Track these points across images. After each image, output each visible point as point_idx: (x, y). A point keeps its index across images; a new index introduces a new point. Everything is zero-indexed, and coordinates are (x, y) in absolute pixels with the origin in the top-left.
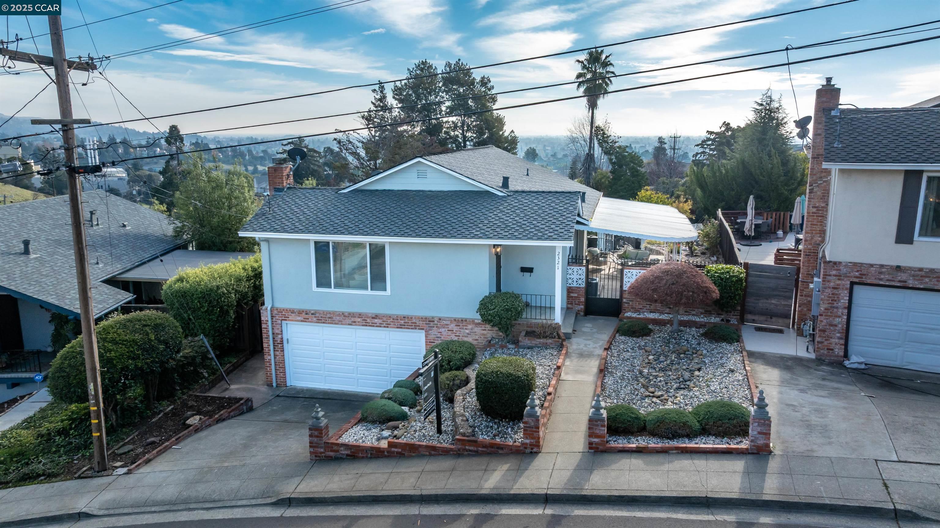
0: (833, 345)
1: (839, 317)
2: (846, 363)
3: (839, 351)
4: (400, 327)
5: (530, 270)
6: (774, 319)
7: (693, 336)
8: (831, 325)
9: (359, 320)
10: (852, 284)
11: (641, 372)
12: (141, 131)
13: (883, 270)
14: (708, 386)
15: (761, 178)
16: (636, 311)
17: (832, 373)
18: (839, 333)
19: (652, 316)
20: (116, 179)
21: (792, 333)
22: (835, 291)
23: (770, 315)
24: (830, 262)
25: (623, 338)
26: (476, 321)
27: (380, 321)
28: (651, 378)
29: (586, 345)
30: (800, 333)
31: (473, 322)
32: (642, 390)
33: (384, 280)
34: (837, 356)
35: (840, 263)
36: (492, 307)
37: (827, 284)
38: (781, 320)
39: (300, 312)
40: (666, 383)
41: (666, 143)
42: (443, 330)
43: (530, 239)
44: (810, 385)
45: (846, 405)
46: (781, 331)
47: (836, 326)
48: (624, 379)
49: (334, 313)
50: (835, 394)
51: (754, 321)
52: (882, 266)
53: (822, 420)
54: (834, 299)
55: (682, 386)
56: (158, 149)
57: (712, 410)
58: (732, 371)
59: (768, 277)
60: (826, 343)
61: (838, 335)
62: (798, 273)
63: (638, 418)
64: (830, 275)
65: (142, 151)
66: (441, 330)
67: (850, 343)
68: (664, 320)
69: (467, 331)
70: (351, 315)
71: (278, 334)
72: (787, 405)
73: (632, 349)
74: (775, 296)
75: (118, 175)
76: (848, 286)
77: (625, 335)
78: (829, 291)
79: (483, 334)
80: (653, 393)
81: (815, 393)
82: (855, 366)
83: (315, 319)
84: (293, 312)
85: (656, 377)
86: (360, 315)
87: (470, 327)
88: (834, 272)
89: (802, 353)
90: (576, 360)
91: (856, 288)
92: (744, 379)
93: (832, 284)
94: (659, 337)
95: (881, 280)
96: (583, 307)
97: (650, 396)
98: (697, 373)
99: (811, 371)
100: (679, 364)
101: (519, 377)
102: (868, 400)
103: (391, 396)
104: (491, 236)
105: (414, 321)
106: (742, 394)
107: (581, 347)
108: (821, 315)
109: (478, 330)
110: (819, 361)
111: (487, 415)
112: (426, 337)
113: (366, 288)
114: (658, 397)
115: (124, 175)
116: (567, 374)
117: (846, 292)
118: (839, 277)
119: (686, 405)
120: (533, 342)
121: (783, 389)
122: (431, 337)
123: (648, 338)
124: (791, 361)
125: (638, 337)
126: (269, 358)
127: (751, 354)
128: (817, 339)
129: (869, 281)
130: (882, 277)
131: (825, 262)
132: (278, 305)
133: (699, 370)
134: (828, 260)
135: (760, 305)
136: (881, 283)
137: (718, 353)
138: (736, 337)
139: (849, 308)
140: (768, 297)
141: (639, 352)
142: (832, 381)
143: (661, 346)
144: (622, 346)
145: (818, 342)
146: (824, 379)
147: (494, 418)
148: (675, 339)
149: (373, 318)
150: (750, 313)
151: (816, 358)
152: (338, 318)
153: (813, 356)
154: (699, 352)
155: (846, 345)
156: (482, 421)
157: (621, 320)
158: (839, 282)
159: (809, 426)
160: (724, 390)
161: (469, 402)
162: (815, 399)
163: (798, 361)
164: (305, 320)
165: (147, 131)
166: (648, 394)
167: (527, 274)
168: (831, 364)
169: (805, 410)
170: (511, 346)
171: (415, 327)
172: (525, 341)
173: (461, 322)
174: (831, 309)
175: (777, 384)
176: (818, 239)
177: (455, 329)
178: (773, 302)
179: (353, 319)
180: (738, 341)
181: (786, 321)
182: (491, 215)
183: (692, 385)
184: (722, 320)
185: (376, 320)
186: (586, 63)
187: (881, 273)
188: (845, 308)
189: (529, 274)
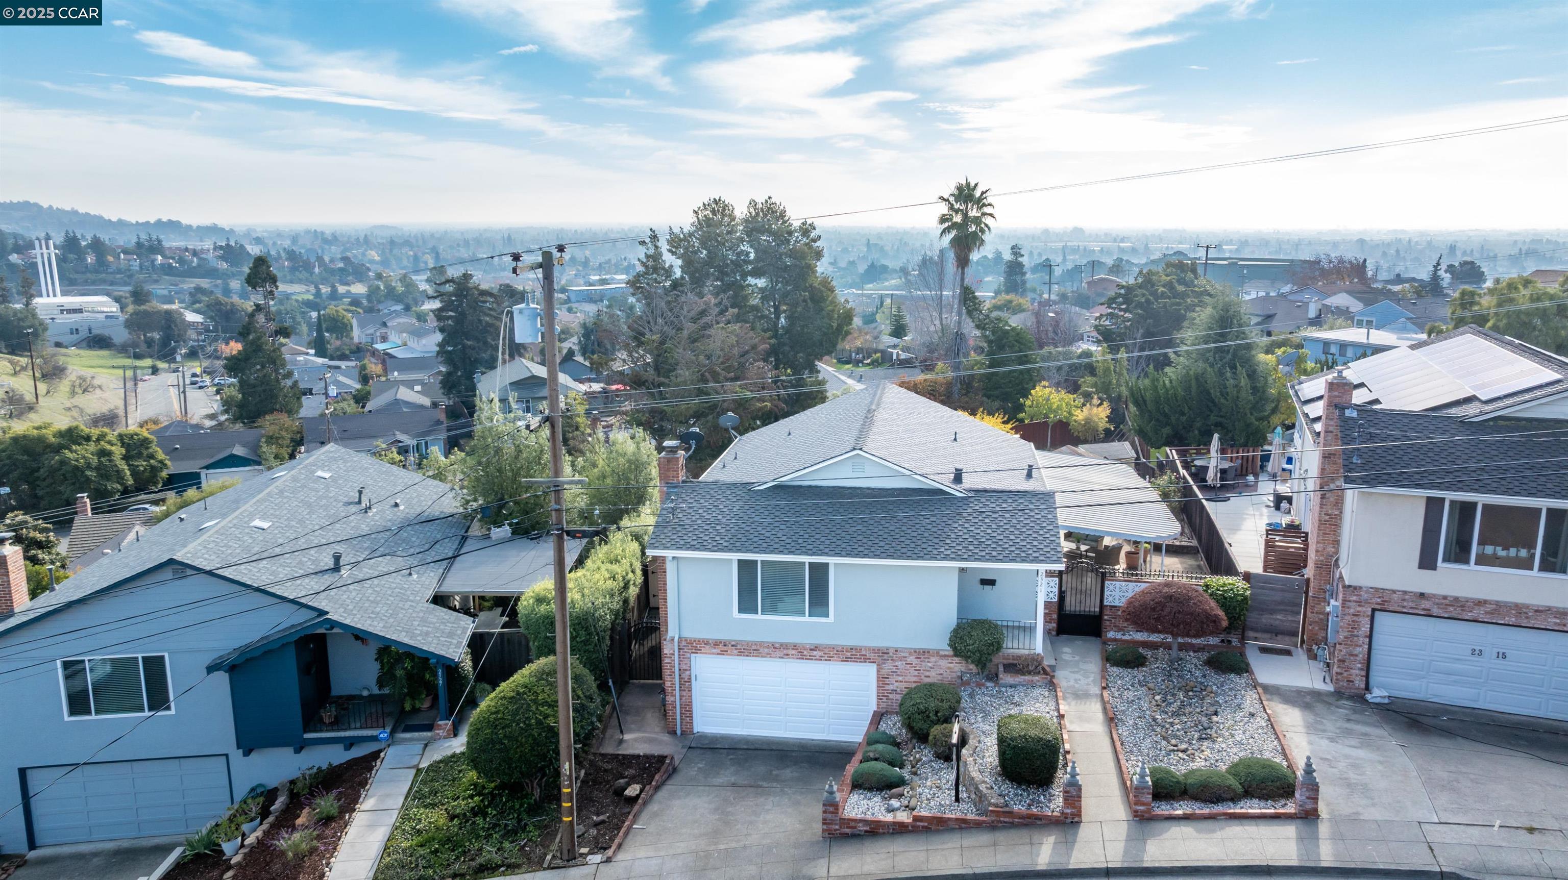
0: (1354, 676)
1: (1360, 646)
2: (1368, 696)
3: (1360, 683)
4: (847, 660)
5: (992, 582)
6: (1279, 637)
7: (1196, 666)
8: (1352, 655)
9: (794, 652)
10: (1374, 610)
11: (1154, 720)
12: (114, 219)
13: (1407, 597)
14: (1233, 736)
15: (1222, 400)
16: (1120, 629)
17: (1355, 712)
18: (1360, 663)
19: (1140, 636)
20: (101, 317)
21: (1301, 655)
22: (1356, 619)
23: (1275, 632)
24: (1350, 586)
25: (1115, 669)
26: (942, 653)
27: (821, 653)
28: (1168, 726)
29: (1076, 680)
30: (1313, 656)
31: (937, 653)
32: (1164, 743)
33: (826, 604)
34: (1358, 689)
35: (1361, 588)
36: (971, 642)
37: (1347, 610)
38: (1287, 638)
39: (716, 644)
40: (1186, 732)
41: (1023, 256)
42: (900, 663)
43: (1013, 560)
44: (1338, 731)
45: (1381, 759)
46: (1288, 653)
47: (1356, 655)
48: (1137, 729)
49: (761, 644)
50: (1366, 742)
51: (1256, 639)
52: (1405, 592)
53: (1359, 777)
54: (1354, 626)
55: (1204, 736)
56: (160, 257)
57: (1254, 771)
58: (1252, 715)
59: (1272, 589)
60: (1345, 674)
61: (1359, 666)
62: (1308, 586)
63: (1178, 782)
64: (1350, 601)
65: (129, 260)
66: (897, 663)
67: (1372, 674)
68: (1156, 643)
69: (930, 665)
70: (784, 646)
71: (686, 670)
72: (1321, 759)
73: (1132, 686)
74: (1280, 611)
75: (105, 309)
76: (1370, 613)
77: (1117, 666)
78: (1348, 618)
79: (949, 668)
80: (1176, 746)
81: (1346, 742)
82: (1378, 700)
83: (736, 652)
84: (707, 643)
85: (1172, 724)
86: (795, 647)
87: (933, 659)
88: (1354, 598)
89: (1320, 686)
90: (1073, 703)
91: (1377, 613)
92: (1267, 726)
93: (1352, 611)
94: (1158, 668)
95: (1404, 607)
96: (1055, 625)
97: (1174, 751)
98: (1215, 718)
99: (1333, 708)
100: (1190, 705)
101: (1049, 741)
102: (1400, 750)
103: (877, 756)
104: (966, 556)
105: (864, 653)
106: (1271, 746)
107: (1072, 683)
108: (1340, 644)
109: (944, 663)
110: (1338, 694)
111: (1012, 780)
112: (878, 671)
113: (803, 614)
114: (1184, 751)
115: (114, 309)
116: (1071, 722)
117: (1368, 620)
118: (1359, 603)
119: (1217, 761)
120: (1017, 679)
121: (1313, 737)
122: (883, 672)
123: (1145, 669)
124: (1309, 697)
125: (1133, 668)
126: (673, 699)
127: (1266, 688)
128: (1335, 669)
129: (1391, 608)
130: (1405, 604)
131: (1344, 587)
132: (687, 634)
133: (1216, 714)
134: (1347, 583)
135: (1264, 621)
136: (1405, 610)
137: (1231, 689)
138: (1244, 666)
139: (1370, 637)
140: (1273, 612)
141: (1142, 691)
142: (1357, 722)
143: (1163, 681)
144: (1119, 682)
145: (1337, 673)
146: (1349, 720)
147: (1019, 784)
148: (1176, 670)
149: (811, 650)
150: (1252, 629)
151: (1335, 691)
152: (766, 650)
153: (1330, 688)
154: (1209, 689)
155: (1367, 676)
156: (1007, 787)
157: (1105, 643)
158: (1359, 609)
159: (1349, 785)
160: (1251, 740)
161: (981, 764)
162: (1347, 751)
163: (1316, 695)
164: (723, 653)
165: (123, 218)
166: (1172, 748)
167: (988, 588)
168: (1351, 698)
169: (1342, 765)
170: (989, 684)
171: (865, 659)
172: (1007, 679)
173: (921, 654)
174: (1351, 638)
175: (1303, 730)
176: (1331, 549)
177: (915, 662)
178: (1279, 617)
179: (785, 652)
180: (1247, 671)
181: (1294, 639)
182: (956, 525)
183: (1213, 733)
184: (1222, 641)
185: (815, 653)
186: (952, 199)
187: (1404, 600)
188: (1366, 636)
189: (990, 587)
